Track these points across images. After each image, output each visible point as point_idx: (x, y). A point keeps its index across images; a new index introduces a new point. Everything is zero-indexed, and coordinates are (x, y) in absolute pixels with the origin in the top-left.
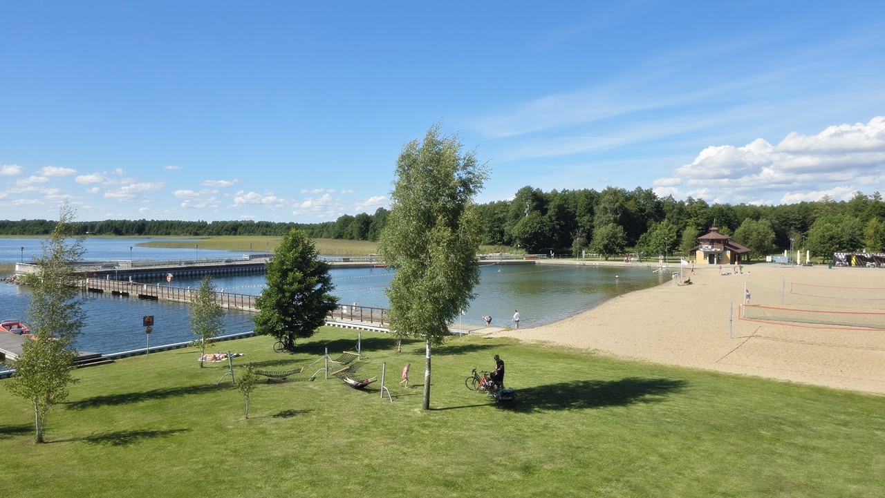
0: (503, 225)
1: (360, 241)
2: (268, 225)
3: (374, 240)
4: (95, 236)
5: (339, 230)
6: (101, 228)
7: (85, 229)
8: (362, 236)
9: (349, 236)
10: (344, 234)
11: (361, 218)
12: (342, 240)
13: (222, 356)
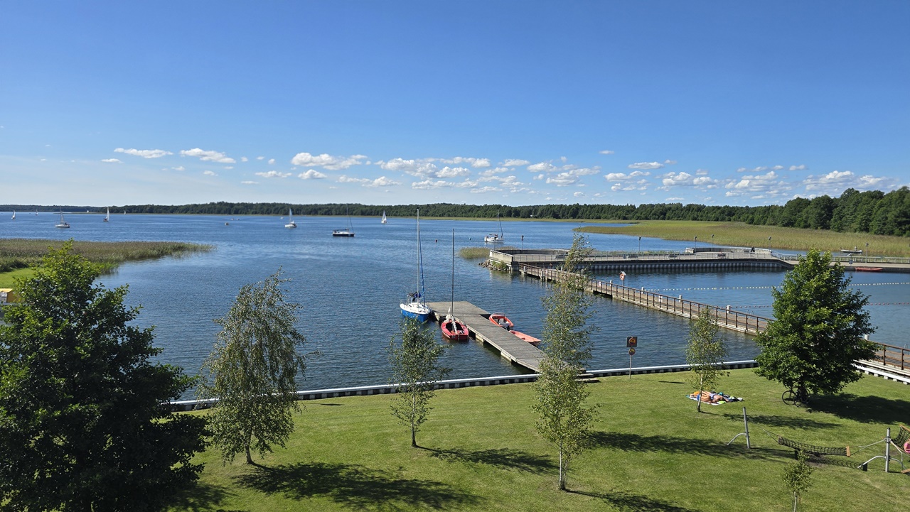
1: (820, 231)
2: (700, 208)
3: (840, 229)
4: (538, 220)
5: (789, 216)
6: (542, 213)
7: (530, 212)
8: (822, 224)
9: (802, 224)
10: (796, 220)
11: (821, 201)
12: (793, 228)
13: (716, 397)
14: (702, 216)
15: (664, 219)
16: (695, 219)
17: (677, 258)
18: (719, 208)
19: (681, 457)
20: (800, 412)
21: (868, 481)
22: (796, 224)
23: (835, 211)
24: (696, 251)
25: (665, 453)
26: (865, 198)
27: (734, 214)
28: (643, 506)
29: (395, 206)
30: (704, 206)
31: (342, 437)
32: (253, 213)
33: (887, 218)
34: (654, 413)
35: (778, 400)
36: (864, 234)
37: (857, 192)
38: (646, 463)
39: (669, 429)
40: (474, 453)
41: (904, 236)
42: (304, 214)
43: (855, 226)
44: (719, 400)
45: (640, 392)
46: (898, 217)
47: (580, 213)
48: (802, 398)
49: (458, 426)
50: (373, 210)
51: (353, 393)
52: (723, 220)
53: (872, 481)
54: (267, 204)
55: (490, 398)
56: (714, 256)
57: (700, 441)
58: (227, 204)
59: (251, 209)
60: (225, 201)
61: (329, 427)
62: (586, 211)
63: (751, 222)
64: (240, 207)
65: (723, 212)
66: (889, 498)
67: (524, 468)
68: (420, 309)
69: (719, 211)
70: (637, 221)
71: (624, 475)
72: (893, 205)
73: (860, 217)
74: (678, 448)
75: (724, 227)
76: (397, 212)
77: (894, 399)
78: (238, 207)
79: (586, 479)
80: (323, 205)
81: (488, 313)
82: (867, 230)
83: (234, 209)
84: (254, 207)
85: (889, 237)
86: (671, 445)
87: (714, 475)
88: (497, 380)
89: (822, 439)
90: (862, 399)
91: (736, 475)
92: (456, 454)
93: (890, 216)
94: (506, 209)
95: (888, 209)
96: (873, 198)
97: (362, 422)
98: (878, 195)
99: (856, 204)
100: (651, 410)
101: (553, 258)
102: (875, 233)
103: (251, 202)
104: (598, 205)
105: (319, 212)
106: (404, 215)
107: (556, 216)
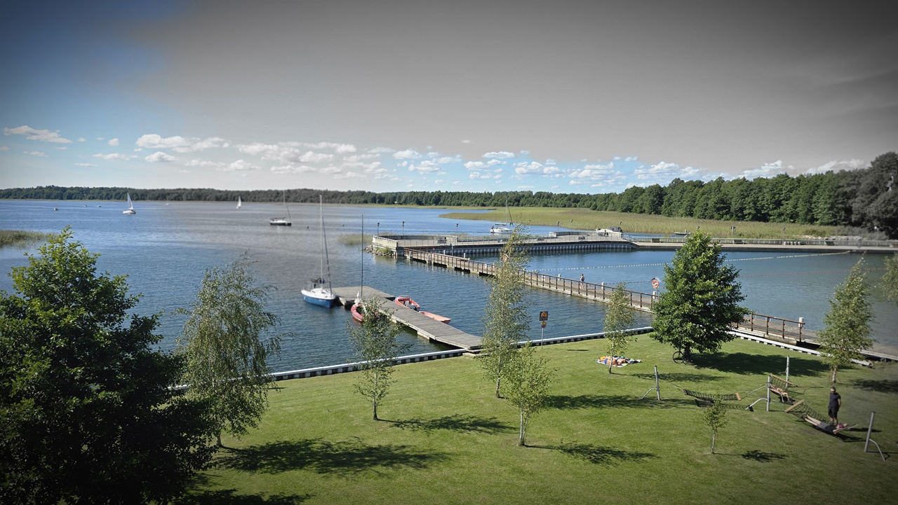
0: (850, 201)
1: (653, 216)
2: (549, 196)
3: (670, 215)
4: (401, 206)
5: (627, 202)
6: (406, 199)
7: (394, 199)
8: (654, 210)
9: (638, 210)
10: (633, 207)
11: (654, 190)
12: (630, 214)
13: (620, 361)
14: (551, 203)
15: (518, 205)
16: (545, 206)
17: (544, 241)
18: (566, 195)
19: (608, 411)
20: (690, 369)
21: (756, 419)
22: (633, 210)
23: (666, 198)
24: (559, 234)
25: (594, 409)
26: (689, 187)
27: (579, 201)
28: (592, 453)
29: (253, 192)
30: (551, 194)
31: (301, 417)
32: (89, 199)
33: (707, 205)
34: (574, 376)
35: (669, 360)
36: (689, 218)
37: (683, 181)
38: (583, 418)
39: (591, 389)
40: (432, 421)
41: (722, 220)
42: (150, 199)
43: (681, 211)
44: (623, 362)
45: (556, 360)
46: (717, 203)
47: (442, 199)
48: (688, 357)
49: (408, 399)
50: (229, 196)
51: (291, 377)
52: (570, 206)
53: (760, 418)
54: (106, 188)
55: (426, 373)
56: (575, 239)
57: (620, 397)
58: (58, 188)
59: (87, 194)
60: (55, 185)
61: (284, 409)
62: (448, 198)
63: (595, 208)
64: (74, 191)
65: (570, 199)
66: (776, 431)
67: (481, 431)
68: (326, 295)
69: (566, 198)
70: (494, 208)
71: (568, 429)
72: (713, 193)
73: (685, 204)
74: (604, 404)
75: (573, 213)
76: (255, 198)
77: (755, 354)
78: (71, 192)
79: (538, 436)
80: (171, 190)
81: (392, 296)
82: (691, 215)
83: (66, 194)
84: (91, 191)
85: (711, 221)
86: (598, 402)
87: (640, 423)
88: (426, 356)
89: (712, 389)
90: (731, 356)
91: (657, 422)
92: (415, 423)
93: (711, 203)
94: (370, 195)
95: (709, 196)
96: (695, 186)
97: (314, 402)
98: (699, 184)
99: (682, 192)
100: (570, 374)
101: (435, 243)
102: (698, 217)
103: (86, 187)
104: (459, 193)
105: (168, 197)
106: (263, 201)
107: (419, 203)
